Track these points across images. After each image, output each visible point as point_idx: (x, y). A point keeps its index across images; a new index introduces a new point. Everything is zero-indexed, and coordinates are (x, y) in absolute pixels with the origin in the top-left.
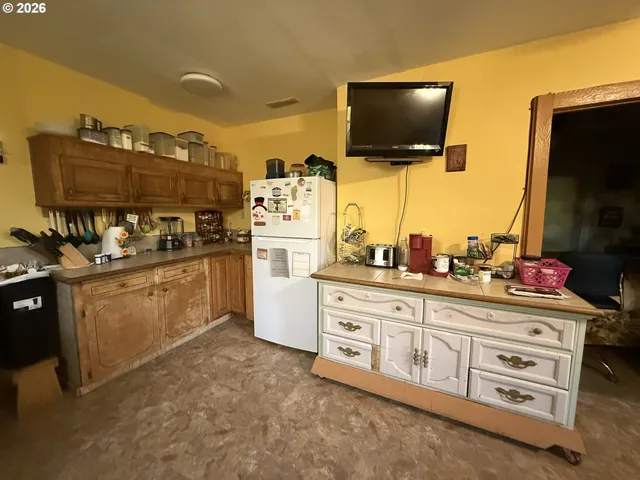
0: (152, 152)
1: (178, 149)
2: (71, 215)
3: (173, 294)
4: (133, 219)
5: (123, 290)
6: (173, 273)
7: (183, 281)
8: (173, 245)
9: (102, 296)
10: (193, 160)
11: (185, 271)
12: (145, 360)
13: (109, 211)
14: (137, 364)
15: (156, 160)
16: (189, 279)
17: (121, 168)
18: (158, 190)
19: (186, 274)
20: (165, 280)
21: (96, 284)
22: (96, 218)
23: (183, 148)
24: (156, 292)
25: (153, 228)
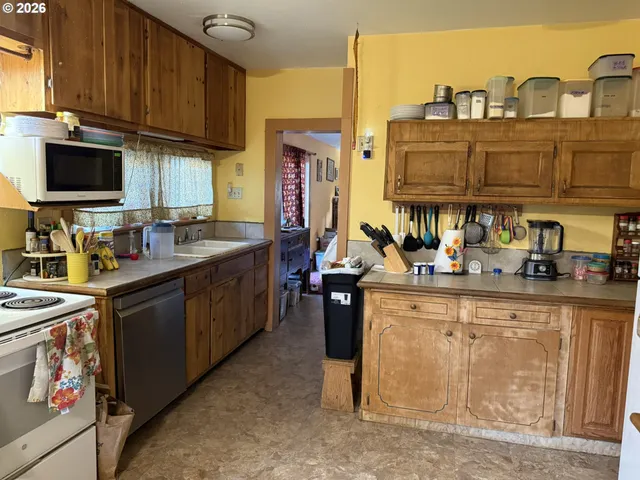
0: (511, 114)
1: (567, 98)
2: (417, 210)
3: (487, 349)
4: (489, 220)
5: (414, 314)
6: (492, 313)
7: (508, 334)
8: (536, 269)
9: (391, 313)
10: (599, 112)
11: (514, 317)
12: (437, 427)
13: (457, 207)
14: (424, 425)
15: (519, 126)
16: (521, 333)
17: (461, 147)
18: (516, 175)
19: (515, 323)
20: (475, 321)
21: (387, 296)
22: (440, 216)
23: (577, 93)
24: (459, 335)
25: (514, 236)
